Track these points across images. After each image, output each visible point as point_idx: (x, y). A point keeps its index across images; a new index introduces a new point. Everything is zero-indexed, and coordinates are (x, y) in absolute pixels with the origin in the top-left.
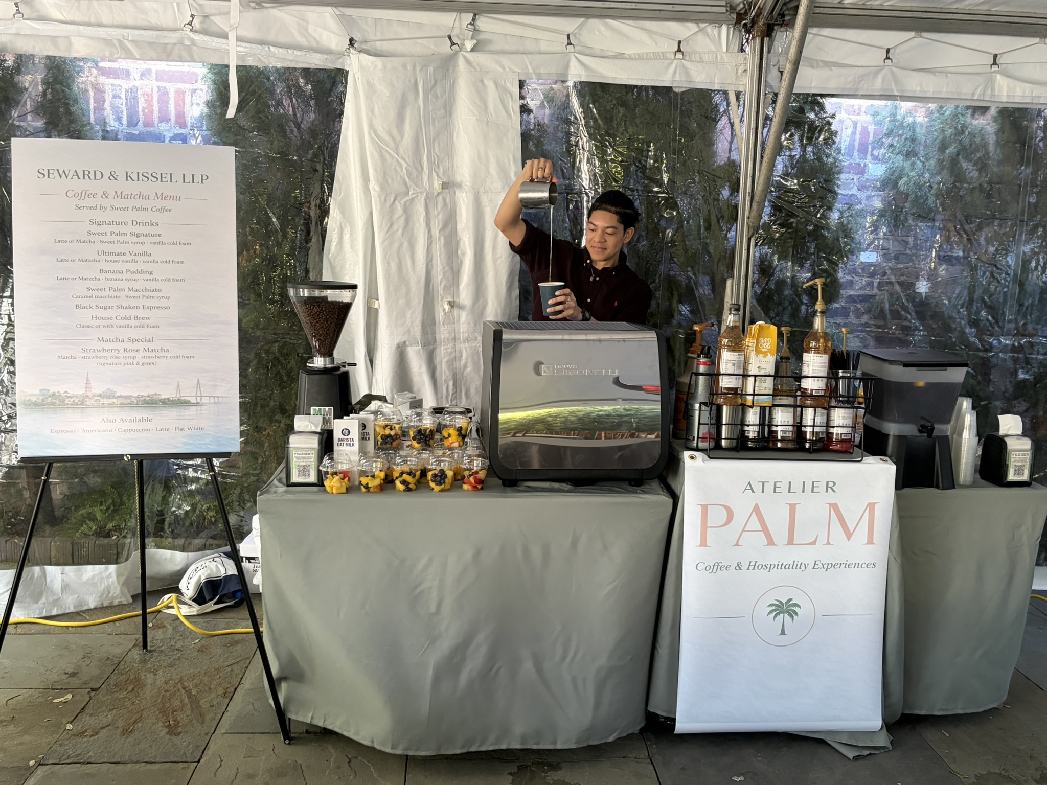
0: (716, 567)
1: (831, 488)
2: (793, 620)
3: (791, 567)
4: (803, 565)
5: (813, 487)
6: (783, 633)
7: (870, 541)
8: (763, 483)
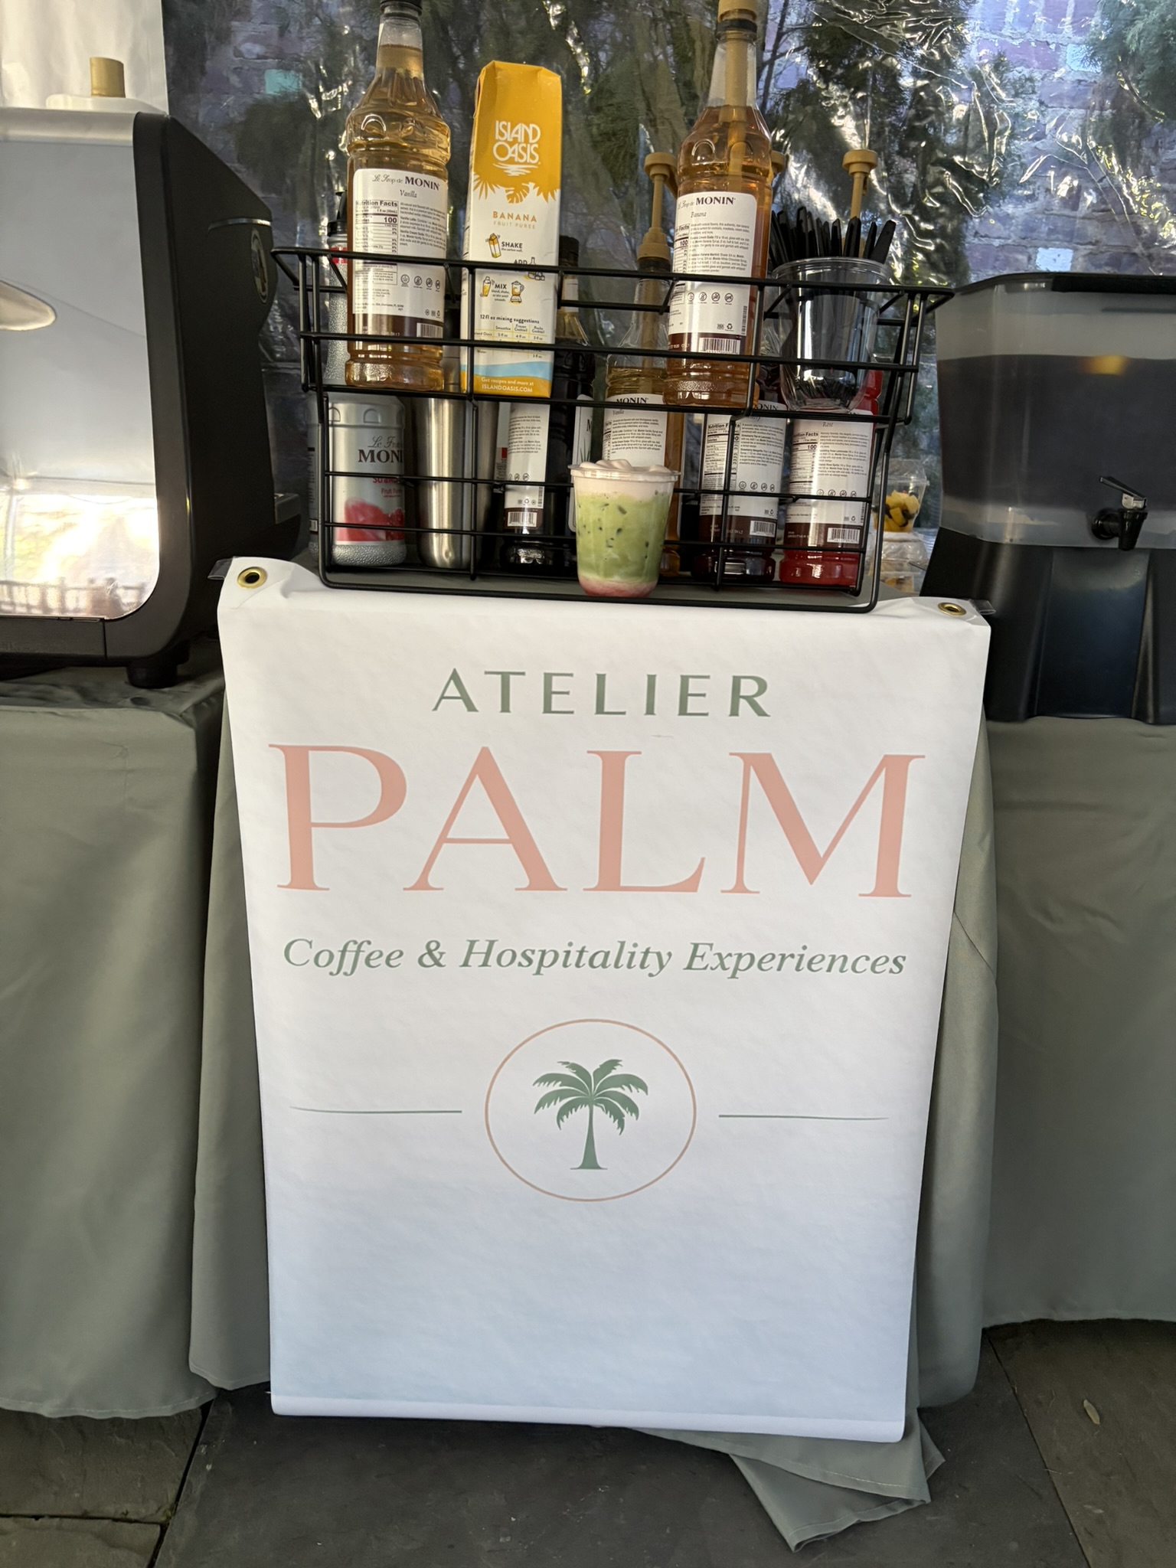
0: (350, 957)
1: (750, 700)
2: (621, 1125)
3: (611, 960)
4: (652, 959)
5: (684, 696)
6: (590, 1161)
7: (886, 885)
8: (505, 677)
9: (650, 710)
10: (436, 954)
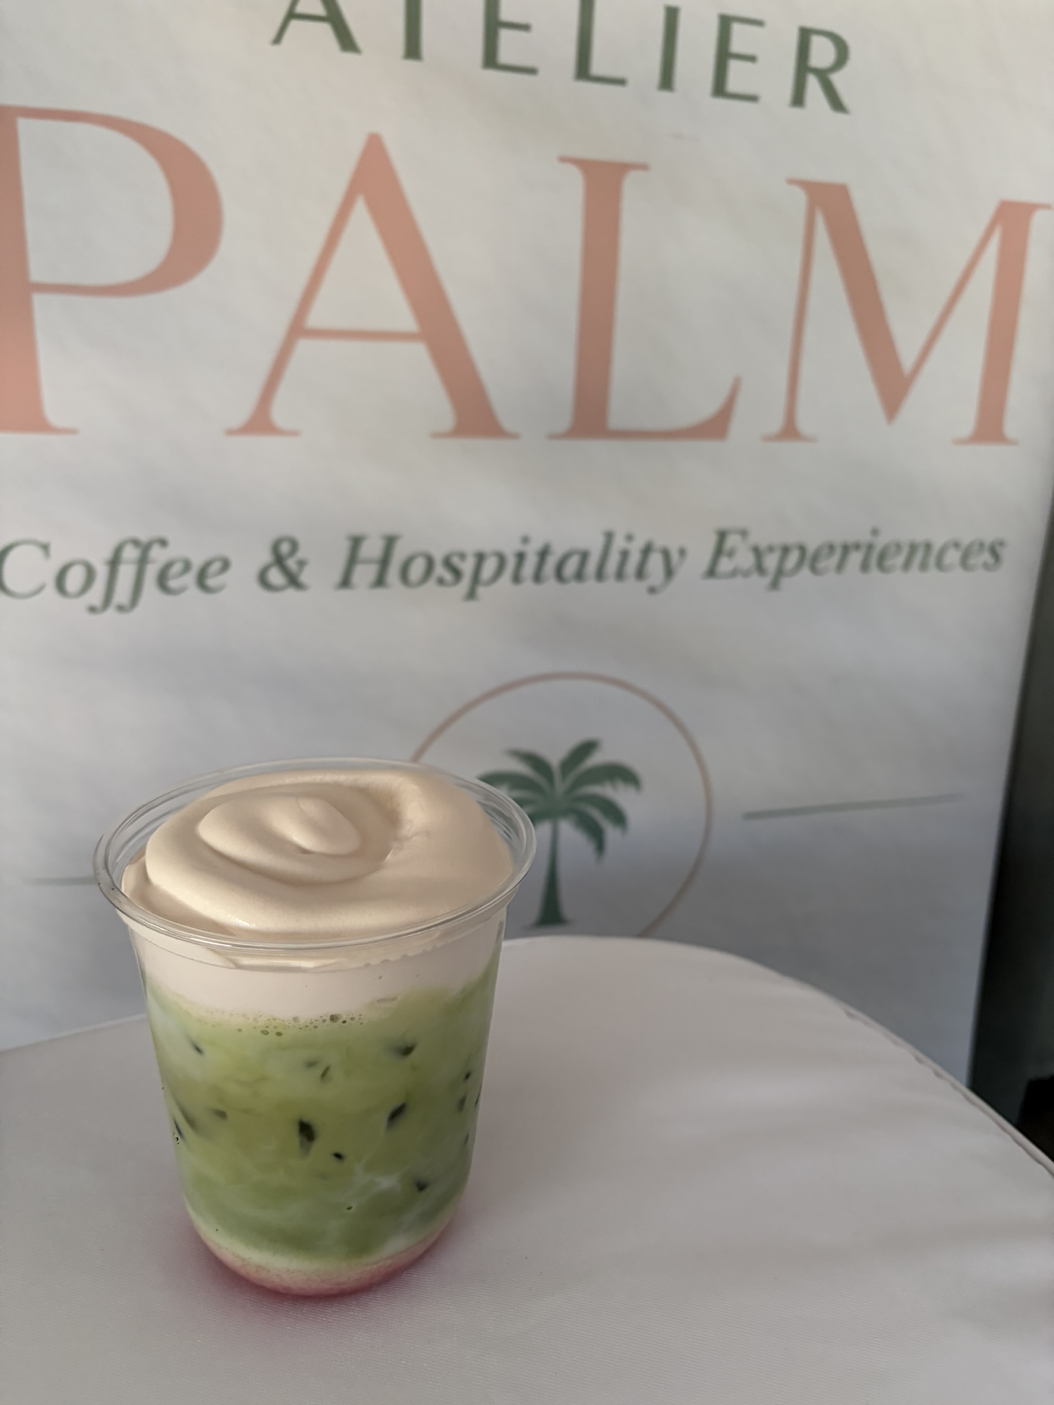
0: (126, 574)
1: (823, 77)
3: (591, 567)
4: (656, 562)
5: (723, 56)
6: (551, 913)
9: (667, 82)
10: (291, 563)
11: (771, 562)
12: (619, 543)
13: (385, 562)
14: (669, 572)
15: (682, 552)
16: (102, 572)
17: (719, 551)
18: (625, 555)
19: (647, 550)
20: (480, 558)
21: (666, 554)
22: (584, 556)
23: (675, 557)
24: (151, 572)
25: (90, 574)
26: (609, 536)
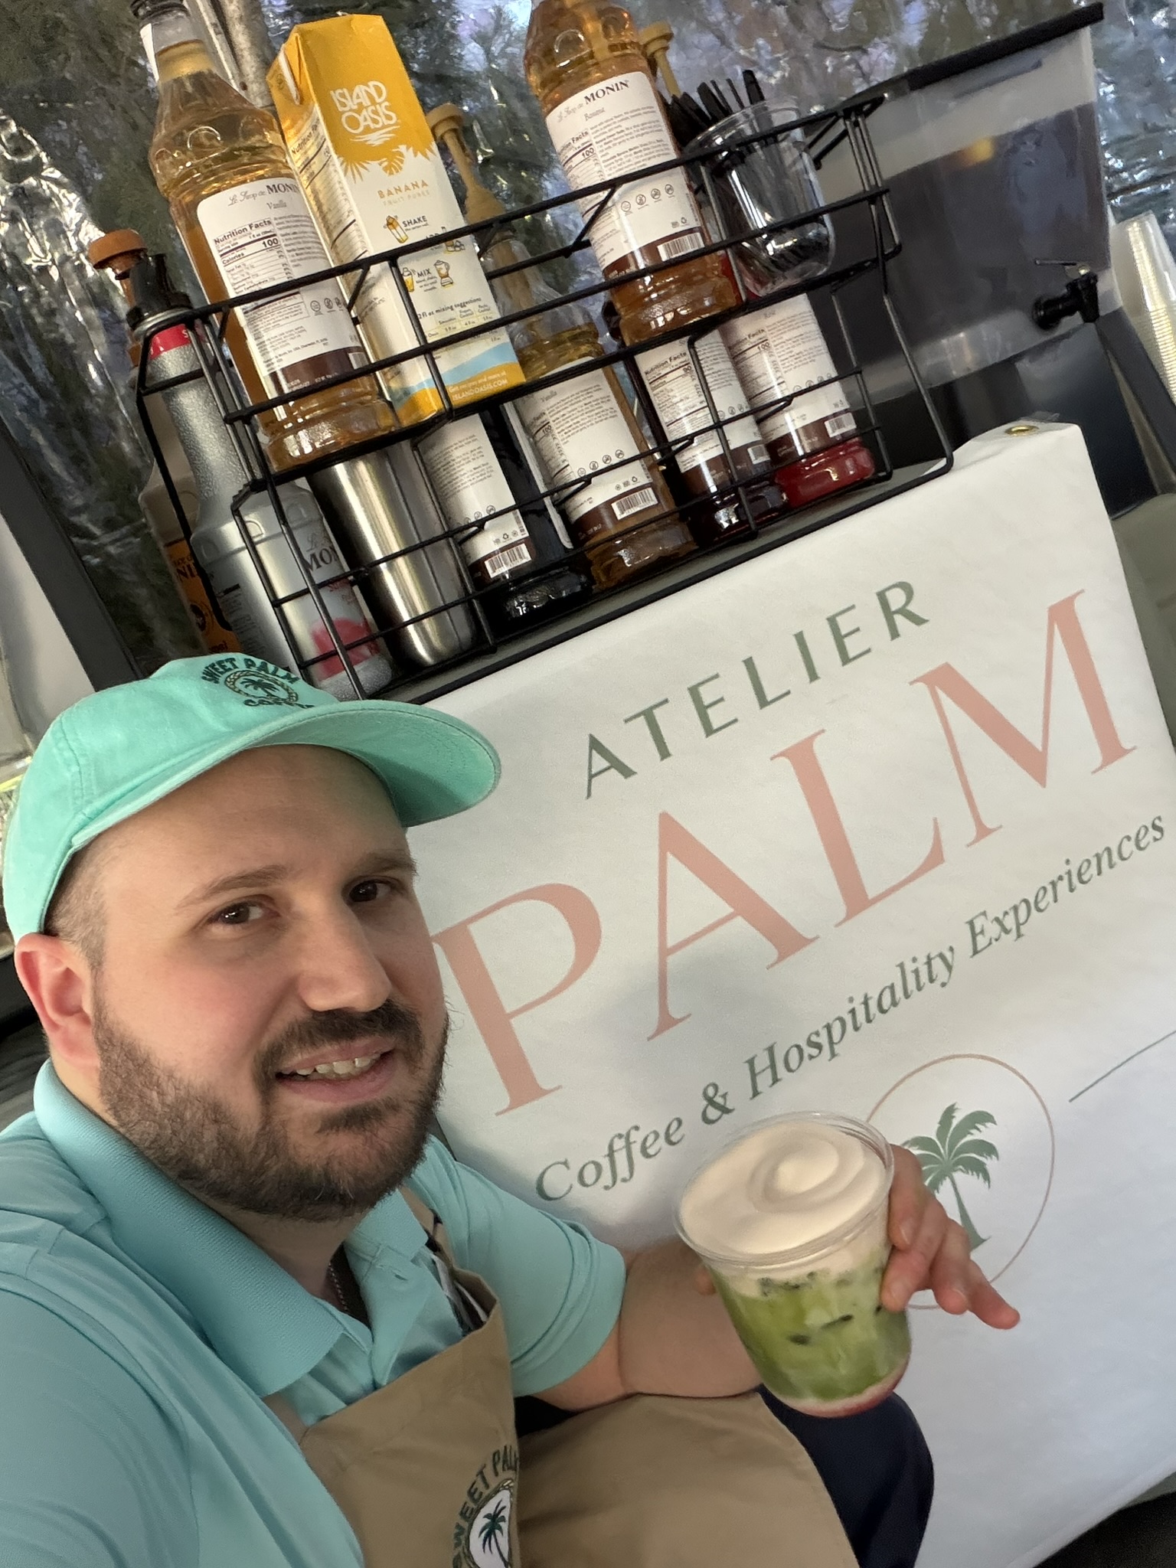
0: (621, 1158)
1: (903, 612)
2: (987, 1178)
3: (899, 993)
4: (938, 964)
5: (839, 639)
6: (971, 1240)
7: (1112, 749)
8: (648, 715)
9: (813, 676)
10: (719, 1100)
11: (1010, 922)
12: (910, 967)
13: (773, 1066)
14: (949, 968)
15: (951, 949)
16: (605, 1163)
17: (974, 936)
18: (916, 972)
19: (929, 963)
20: (828, 1027)
21: (942, 956)
22: (892, 987)
23: (948, 955)
24: (636, 1149)
25: (598, 1167)
26: (901, 966)
